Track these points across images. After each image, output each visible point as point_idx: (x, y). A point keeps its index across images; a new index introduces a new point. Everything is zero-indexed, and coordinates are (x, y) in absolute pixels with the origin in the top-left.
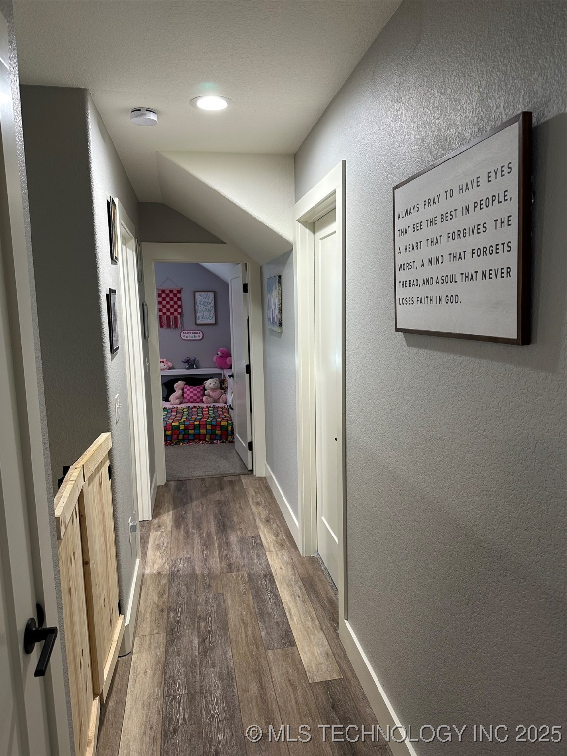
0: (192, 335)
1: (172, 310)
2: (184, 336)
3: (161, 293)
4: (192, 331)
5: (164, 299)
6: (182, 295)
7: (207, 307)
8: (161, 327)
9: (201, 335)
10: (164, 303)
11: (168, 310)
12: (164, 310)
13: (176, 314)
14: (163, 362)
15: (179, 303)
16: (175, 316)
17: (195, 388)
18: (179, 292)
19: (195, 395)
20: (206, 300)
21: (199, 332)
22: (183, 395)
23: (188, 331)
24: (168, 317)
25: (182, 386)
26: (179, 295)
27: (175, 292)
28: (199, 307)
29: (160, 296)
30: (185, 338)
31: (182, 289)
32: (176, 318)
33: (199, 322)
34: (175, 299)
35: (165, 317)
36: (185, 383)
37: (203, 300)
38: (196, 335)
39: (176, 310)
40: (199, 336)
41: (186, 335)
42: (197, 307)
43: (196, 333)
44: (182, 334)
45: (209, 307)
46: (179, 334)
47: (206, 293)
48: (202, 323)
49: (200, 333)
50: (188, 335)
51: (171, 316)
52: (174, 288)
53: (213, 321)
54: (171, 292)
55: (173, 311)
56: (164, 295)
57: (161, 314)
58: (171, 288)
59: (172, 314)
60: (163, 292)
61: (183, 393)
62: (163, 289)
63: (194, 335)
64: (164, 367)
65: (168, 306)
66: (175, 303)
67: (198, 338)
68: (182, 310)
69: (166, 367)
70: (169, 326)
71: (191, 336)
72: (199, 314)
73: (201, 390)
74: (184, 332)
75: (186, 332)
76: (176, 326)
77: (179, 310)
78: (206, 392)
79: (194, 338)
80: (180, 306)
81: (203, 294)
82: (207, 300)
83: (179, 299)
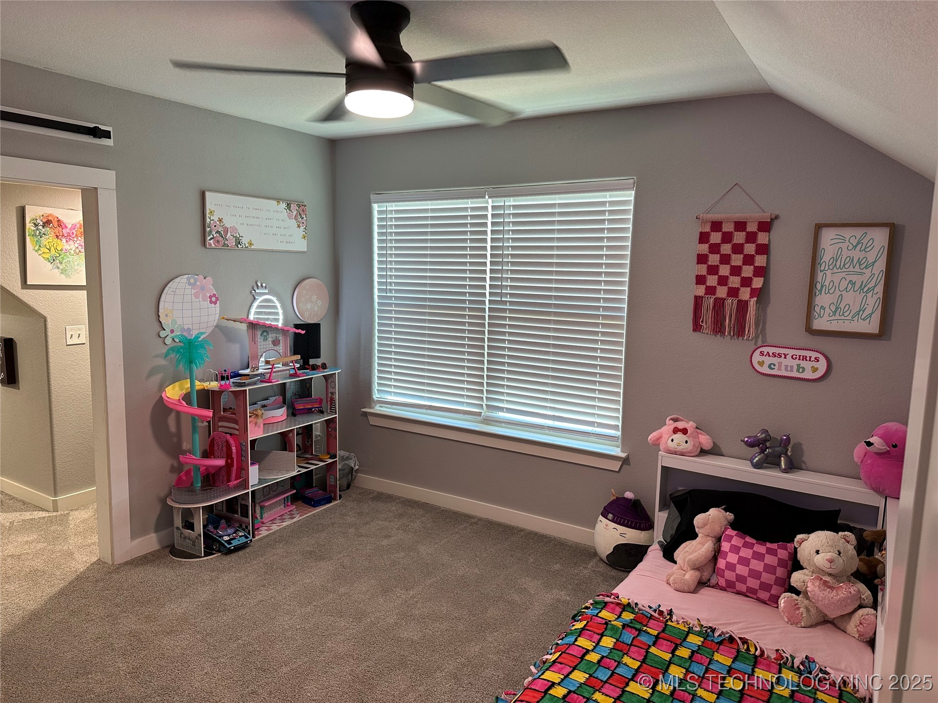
0: (789, 361)
1: (734, 282)
2: (763, 362)
3: (707, 229)
4: (791, 352)
5: (715, 249)
6: (777, 238)
7: (854, 278)
8: (694, 330)
9: (822, 366)
10: (714, 259)
11: (723, 281)
12: (712, 281)
13: (745, 294)
14: (685, 431)
15: (760, 260)
16: (740, 301)
17: (760, 549)
18: (765, 226)
19: (754, 574)
20: (857, 254)
21: (814, 355)
22: (715, 559)
23: (777, 351)
24: (719, 304)
25: (717, 529)
26: (762, 238)
27: (752, 227)
28: (826, 277)
29: (704, 238)
30: (765, 370)
31: (777, 217)
32: (743, 306)
33: (819, 324)
34: (750, 249)
35: (712, 300)
36: (730, 516)
37: (845, 253)
38: (803, 364)
39: (746, 282)
40: (815, 370)
41: (768, 360)
42: (820, 276)
43: (805, 358)
44: (757, 357)
45: (865, 278)
46: (749, 357)
47: (858, 232)
48: (834, 327)
49: (817, 360)
50: (776, 360)
51: (729, 301)
52: (752, 214)
53: (872, 326)
54: (740, 226)
55: (737, 285)
56: (716, 238)
57: (701, 291)
58: (739, 216)
59: (733, 292)
60: (716, 226)
61: (717, 553)
62: (716, 216)
63: (797, 362)
64: (684, 447)
65: (724, 270)
66: (749, 260)
67: (809, 374)
68: (766, 284)
69: (689, 446)
70: (718, 328)
71: (787, 365)
72: (822, 300)
73: (782, 563)
74: (765, 350)
75: (771, 350)
76: (740, 331)
77: (758, 283)
78: (797, 578)
79: (795, 374)
80: (761, 272)
81: (847, 233)
82: (862, 255)
83: (763, 249)
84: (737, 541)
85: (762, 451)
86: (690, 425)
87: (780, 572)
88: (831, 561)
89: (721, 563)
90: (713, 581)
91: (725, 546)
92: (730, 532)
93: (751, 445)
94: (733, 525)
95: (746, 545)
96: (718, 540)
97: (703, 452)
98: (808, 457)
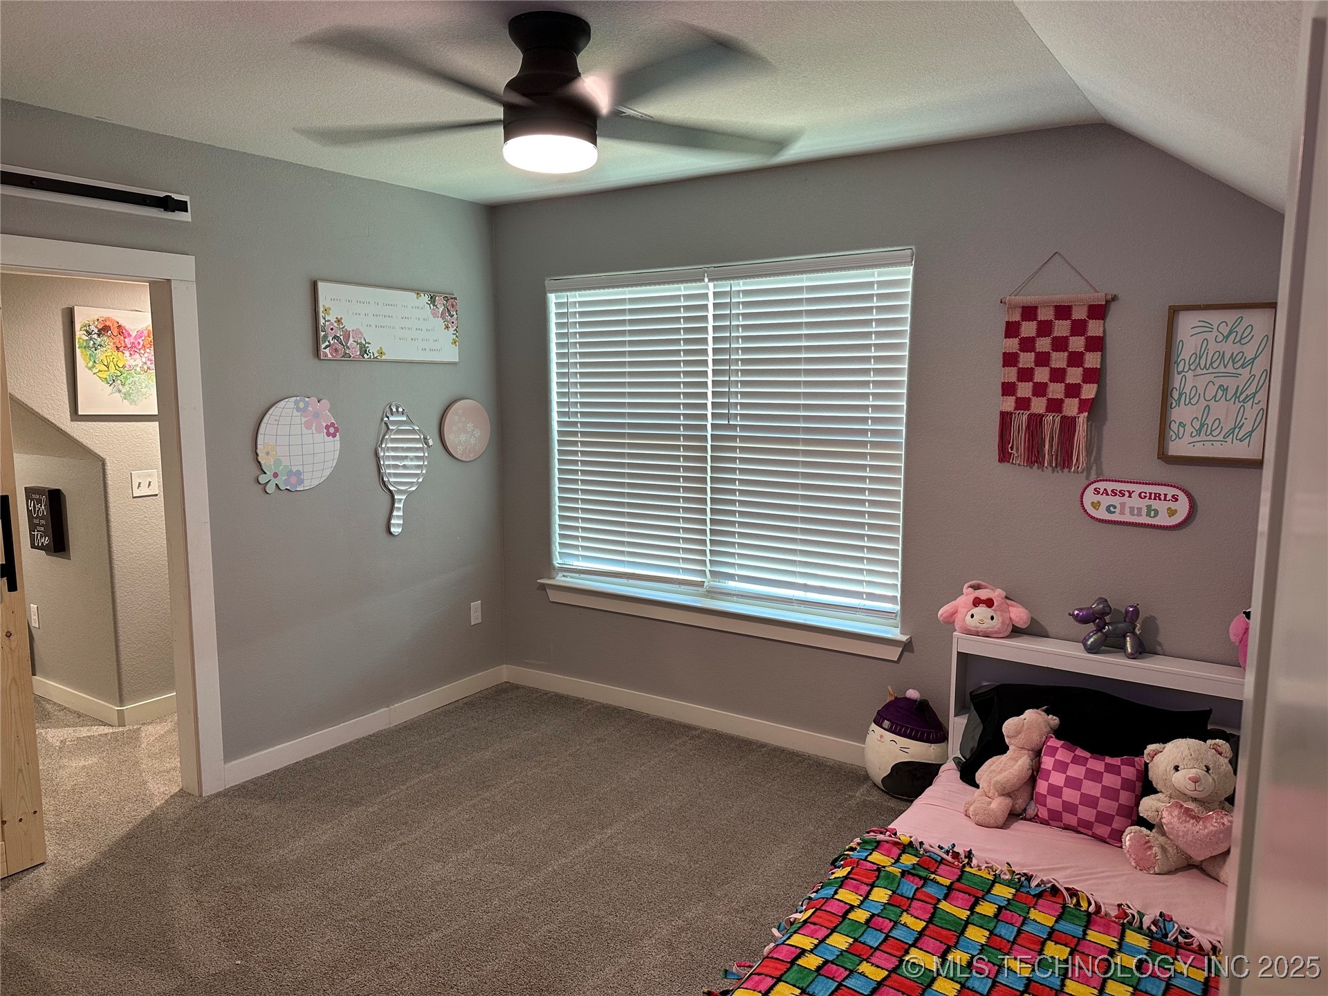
0: (1135, 502)
1: (1056, 390)
2: (1098, 502)
3: (1016, 317)
4: (1138, 489)
5: (1027, 344)
6: (1115, 328)
7: (1225, 382)
8: (1001, 460)
9: (1183, 506)
10: (1027, 359)
11: (1040, 390)
12: (1025, 390)
13: (1071, 407)
14: (989, 603)
15: (1092, 360)
16: (1064, 418)
17: (1097, 765)
18: (1098, 312)
19: (1089, 801)
20: (1229, 348)
21: (1171, 492)
22: (1032, 780)
23: (1119, 487)
24: (1036, 422)
25: (1036, 738)
26: (1094, 328)
27: (1079, 314)
28: (1186, 381)
29: (1011, 330)
30: (1101, 514)
31: (1114, 298)
32: (1068, 425)
33: (1177, 448)
34: (1077, 344)
35: (1025, 417)
36: (1054, 720)
37: (1213, 347)
38: (1156, 504)
39: (1073, 391)
40: (1172, 513)
41: (1106, 501)
42: (1177, 381)
43: (1157, 496)
44: (1089, 497)
45: (1241, 381)
46: (1078, 496)
47: (1231, 316)
48: (1197, 451)
49: (1175, 498)
50: (1116, 500)
51: (1049, 418)
52: (1079, 294)
53: (1252, 449)
54: (1063, 311)
55: (1060, 396)
56: (1029, 329)
57: (1009, 404)
58: (1061, 297)
59: (1055, 406)
60: (1029, 312)
61: (1035, 773)
62: (1029, 299)
63: (1147, 502)
64: (988, 625)
65: (1042, 375)
66: (1076, 359)
67: (1164, 519)
68: (1101, 393)
69: (996, 624)
70: (1034, 457)
71: (1132, 507)
72: (1180, 413)
73: (1127, 785)
74: (1102, 486)
75: (1110, 486)
76: (1065, 460)
77: (1089, 391)
78: (1148, 806)
79: (1144, 519)
80: (1093, 376)
81: (1214, 318)
82: (1236, 349)
83: (1097, 344)
84: (1063, 755)
85: (1100, 629)
86: (996, 594)
87: (1125, 797)
88: (1195, 780)
89: (1042, 787)
90: (1031, 812)
91: (1047, 762)
92: (1054, 742)
93: (1083, 620)
94: (1059, 733)
95: (1076, 760)
96: (1037, 754)
97: (1016, 632)
98: (1165, 637)
